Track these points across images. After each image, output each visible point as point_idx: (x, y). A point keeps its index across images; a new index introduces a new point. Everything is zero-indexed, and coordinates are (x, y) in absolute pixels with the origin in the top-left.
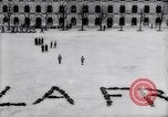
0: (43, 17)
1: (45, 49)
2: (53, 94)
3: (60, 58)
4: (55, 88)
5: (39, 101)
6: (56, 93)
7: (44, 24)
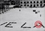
0: (36, 4)
5: (35, 27)
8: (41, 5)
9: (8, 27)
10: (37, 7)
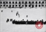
8: (20, 6)
10: (15, 8)
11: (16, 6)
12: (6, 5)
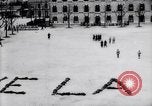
0: (102, 16)
1: (104, 44)
2: (112, 86)
3: (118, 53)
4: (114, 80)
5: (99, 91)
6: (114, 85)
7: (102, 22)
9: (11, 92)
10: (104, 26)
11: (109, 18)
12: (72, 16)
